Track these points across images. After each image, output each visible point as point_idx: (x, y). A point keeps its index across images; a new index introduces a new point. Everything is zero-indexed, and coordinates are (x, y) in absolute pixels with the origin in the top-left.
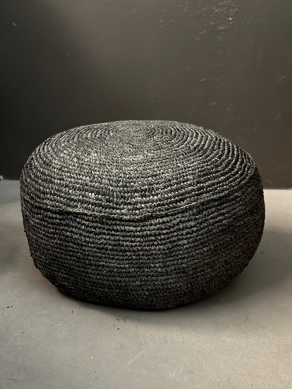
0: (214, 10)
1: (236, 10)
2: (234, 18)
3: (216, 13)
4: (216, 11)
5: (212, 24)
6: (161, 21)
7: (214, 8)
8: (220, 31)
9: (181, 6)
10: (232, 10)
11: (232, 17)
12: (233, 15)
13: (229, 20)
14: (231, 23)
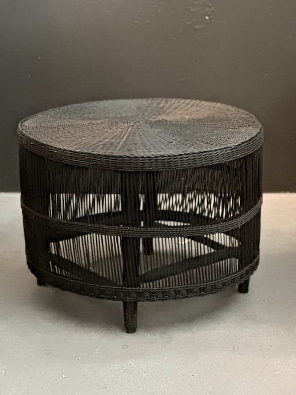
0: (189, 10)
1: (212, 8)
2: (211, 17)
3: (192, 12)
4: (192, 10)
5: (189, 23)
6: (136, 22)
7: (190, 7)
8: (197, 30)
9: (156, 6)
10: (207, 9)
11: (208, 16)
12: (209, 13)
13: (206, 20)
14: (208, 22)
